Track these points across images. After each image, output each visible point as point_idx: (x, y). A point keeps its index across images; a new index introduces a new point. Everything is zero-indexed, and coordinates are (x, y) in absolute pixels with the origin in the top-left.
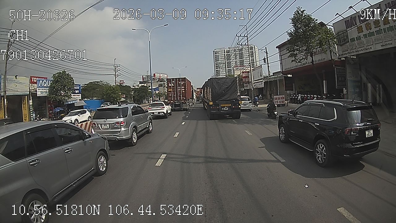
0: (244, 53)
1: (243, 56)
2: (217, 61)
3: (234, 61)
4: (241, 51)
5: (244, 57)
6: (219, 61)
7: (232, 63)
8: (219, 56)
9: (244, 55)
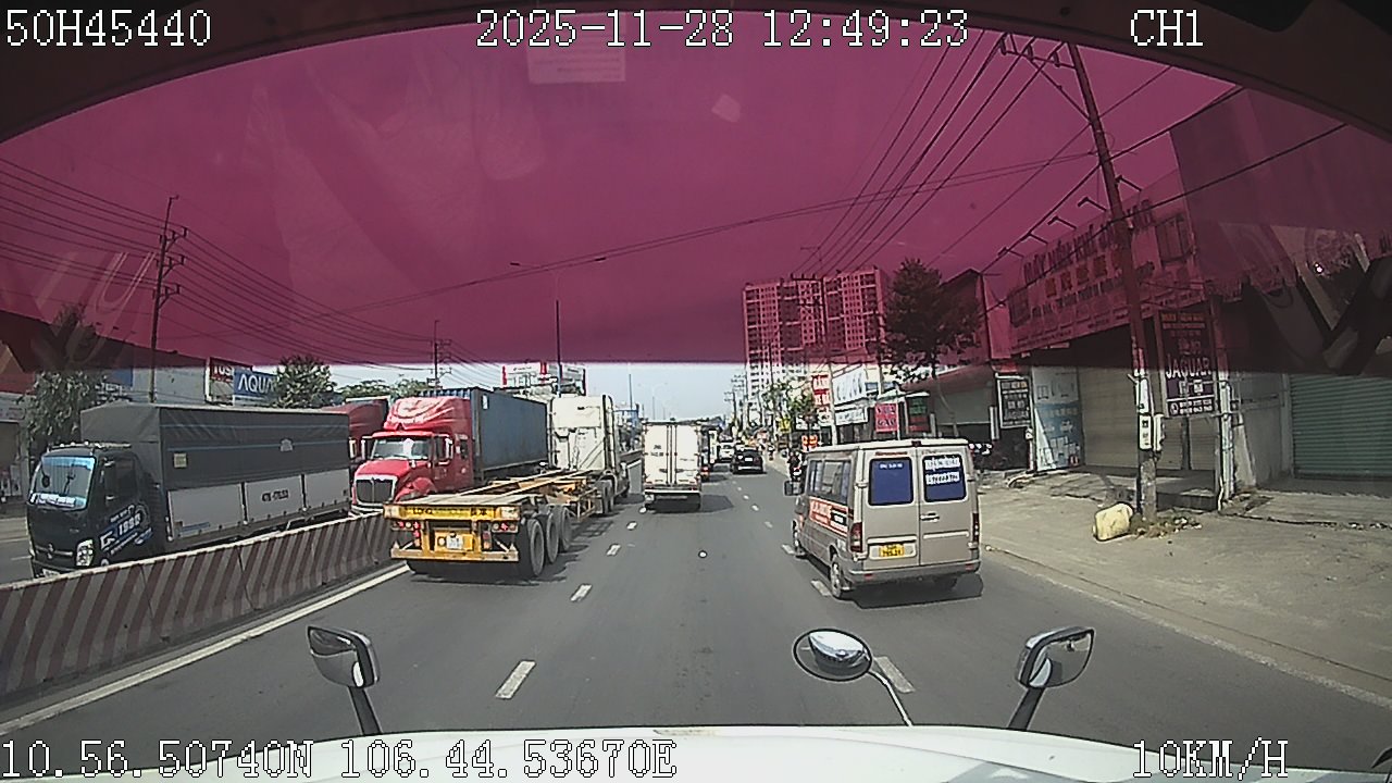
0: (844, 296)
1: (842, 306)
2: (754, 323)
3: (811, 325)
4: (836, 289)
5: (845, 309)
6: (759, 323)
7: (805, 332)
8: (761, 306)
9: (844, 302)
